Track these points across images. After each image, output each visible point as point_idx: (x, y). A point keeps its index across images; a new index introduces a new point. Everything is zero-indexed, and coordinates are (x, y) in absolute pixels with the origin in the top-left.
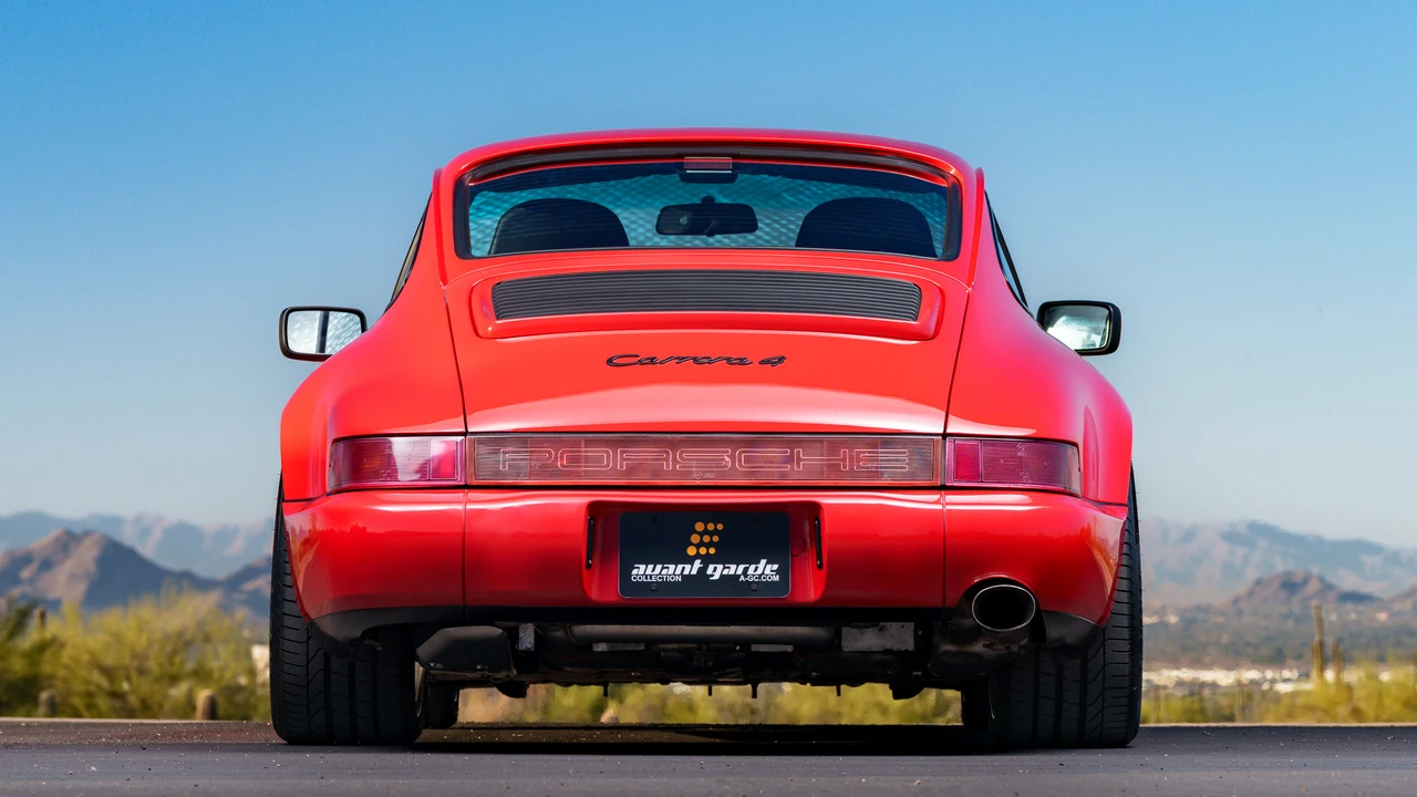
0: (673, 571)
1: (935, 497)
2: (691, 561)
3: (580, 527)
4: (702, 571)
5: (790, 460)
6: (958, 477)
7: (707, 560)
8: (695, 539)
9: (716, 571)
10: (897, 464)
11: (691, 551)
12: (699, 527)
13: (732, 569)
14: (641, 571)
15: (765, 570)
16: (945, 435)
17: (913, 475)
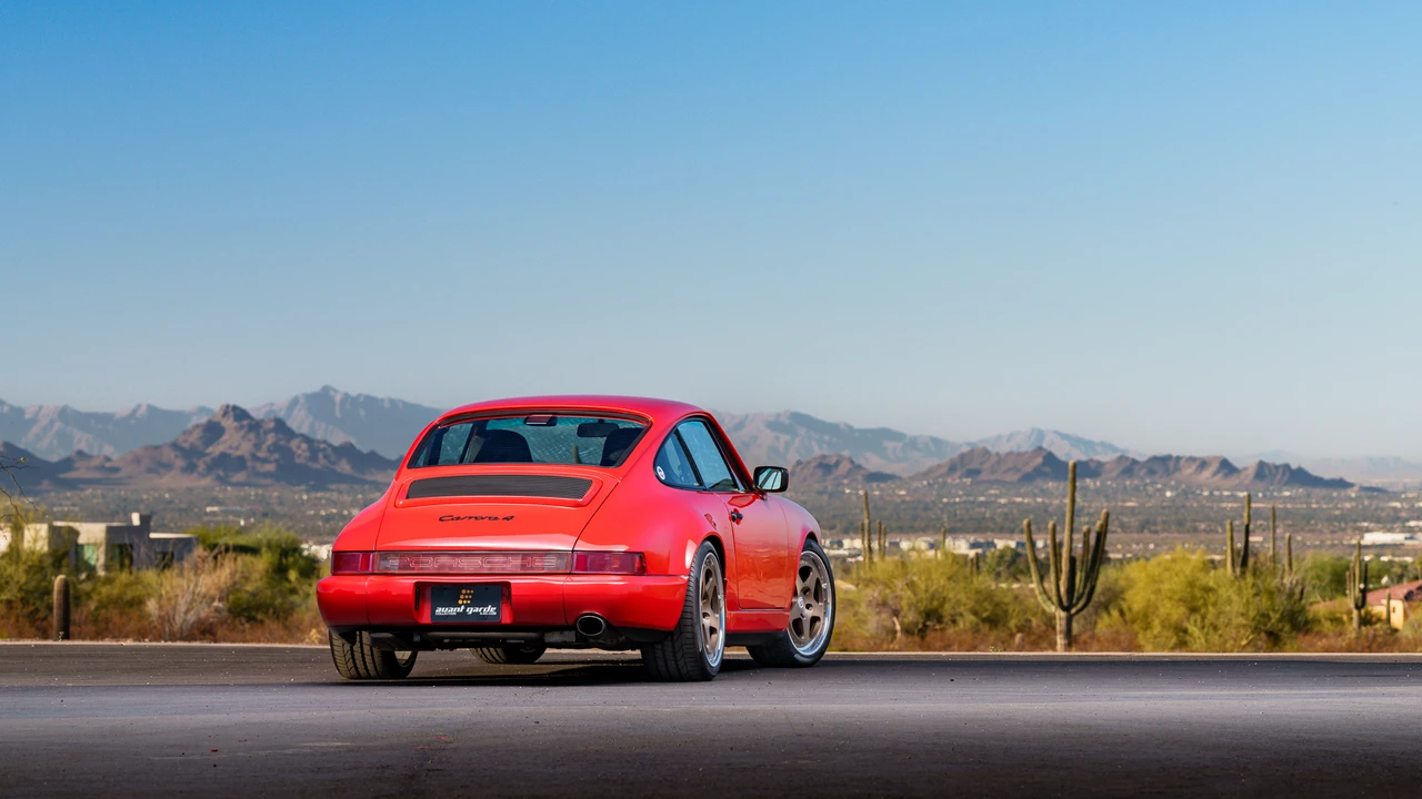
0: (453, 611)
1: (563, 578)
2: (460, 606)
3: (410, 592)
4: (464, 610)
5: (505, 563)
6: (576, 569)
7: (467, 606)
8: (462, 597)
9: (470, 611)
10: (551, 563)
11: (460, 602)
12: (464, 592)
13: (477, 610)
14: (440, 611)
15: (490, 610)
16: (573, 551)
17: (558, 568)
